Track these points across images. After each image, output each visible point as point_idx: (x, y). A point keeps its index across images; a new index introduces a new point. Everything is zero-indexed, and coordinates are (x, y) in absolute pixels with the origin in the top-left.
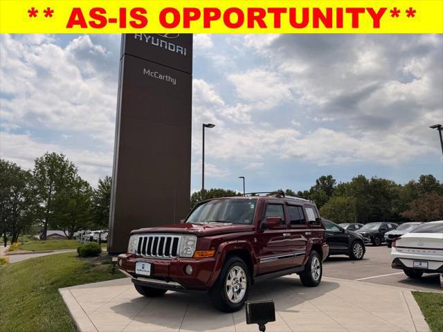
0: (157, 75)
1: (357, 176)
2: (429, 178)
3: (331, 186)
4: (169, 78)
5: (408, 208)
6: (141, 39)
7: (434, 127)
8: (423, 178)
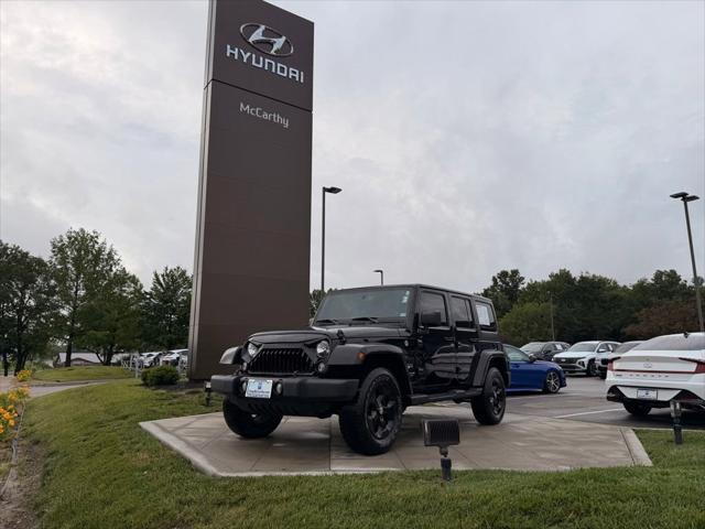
0: (260, 113)
1: (556, 271)
2: (668, 275)
3: (516, 286)
4: (277, 118)
5: (635, 321)
6: (236, 57)
7: (676, 196)
8: (659, 275)
